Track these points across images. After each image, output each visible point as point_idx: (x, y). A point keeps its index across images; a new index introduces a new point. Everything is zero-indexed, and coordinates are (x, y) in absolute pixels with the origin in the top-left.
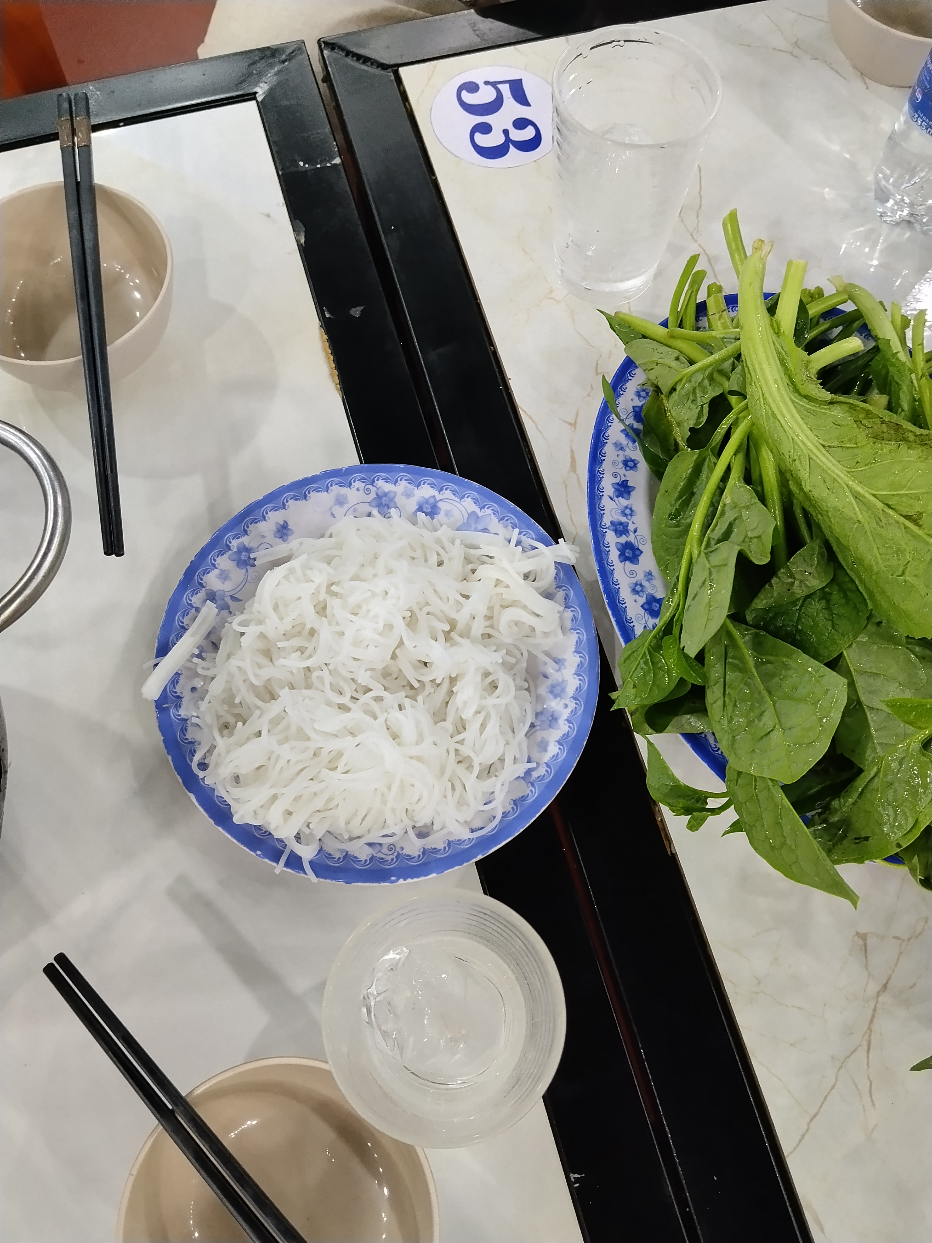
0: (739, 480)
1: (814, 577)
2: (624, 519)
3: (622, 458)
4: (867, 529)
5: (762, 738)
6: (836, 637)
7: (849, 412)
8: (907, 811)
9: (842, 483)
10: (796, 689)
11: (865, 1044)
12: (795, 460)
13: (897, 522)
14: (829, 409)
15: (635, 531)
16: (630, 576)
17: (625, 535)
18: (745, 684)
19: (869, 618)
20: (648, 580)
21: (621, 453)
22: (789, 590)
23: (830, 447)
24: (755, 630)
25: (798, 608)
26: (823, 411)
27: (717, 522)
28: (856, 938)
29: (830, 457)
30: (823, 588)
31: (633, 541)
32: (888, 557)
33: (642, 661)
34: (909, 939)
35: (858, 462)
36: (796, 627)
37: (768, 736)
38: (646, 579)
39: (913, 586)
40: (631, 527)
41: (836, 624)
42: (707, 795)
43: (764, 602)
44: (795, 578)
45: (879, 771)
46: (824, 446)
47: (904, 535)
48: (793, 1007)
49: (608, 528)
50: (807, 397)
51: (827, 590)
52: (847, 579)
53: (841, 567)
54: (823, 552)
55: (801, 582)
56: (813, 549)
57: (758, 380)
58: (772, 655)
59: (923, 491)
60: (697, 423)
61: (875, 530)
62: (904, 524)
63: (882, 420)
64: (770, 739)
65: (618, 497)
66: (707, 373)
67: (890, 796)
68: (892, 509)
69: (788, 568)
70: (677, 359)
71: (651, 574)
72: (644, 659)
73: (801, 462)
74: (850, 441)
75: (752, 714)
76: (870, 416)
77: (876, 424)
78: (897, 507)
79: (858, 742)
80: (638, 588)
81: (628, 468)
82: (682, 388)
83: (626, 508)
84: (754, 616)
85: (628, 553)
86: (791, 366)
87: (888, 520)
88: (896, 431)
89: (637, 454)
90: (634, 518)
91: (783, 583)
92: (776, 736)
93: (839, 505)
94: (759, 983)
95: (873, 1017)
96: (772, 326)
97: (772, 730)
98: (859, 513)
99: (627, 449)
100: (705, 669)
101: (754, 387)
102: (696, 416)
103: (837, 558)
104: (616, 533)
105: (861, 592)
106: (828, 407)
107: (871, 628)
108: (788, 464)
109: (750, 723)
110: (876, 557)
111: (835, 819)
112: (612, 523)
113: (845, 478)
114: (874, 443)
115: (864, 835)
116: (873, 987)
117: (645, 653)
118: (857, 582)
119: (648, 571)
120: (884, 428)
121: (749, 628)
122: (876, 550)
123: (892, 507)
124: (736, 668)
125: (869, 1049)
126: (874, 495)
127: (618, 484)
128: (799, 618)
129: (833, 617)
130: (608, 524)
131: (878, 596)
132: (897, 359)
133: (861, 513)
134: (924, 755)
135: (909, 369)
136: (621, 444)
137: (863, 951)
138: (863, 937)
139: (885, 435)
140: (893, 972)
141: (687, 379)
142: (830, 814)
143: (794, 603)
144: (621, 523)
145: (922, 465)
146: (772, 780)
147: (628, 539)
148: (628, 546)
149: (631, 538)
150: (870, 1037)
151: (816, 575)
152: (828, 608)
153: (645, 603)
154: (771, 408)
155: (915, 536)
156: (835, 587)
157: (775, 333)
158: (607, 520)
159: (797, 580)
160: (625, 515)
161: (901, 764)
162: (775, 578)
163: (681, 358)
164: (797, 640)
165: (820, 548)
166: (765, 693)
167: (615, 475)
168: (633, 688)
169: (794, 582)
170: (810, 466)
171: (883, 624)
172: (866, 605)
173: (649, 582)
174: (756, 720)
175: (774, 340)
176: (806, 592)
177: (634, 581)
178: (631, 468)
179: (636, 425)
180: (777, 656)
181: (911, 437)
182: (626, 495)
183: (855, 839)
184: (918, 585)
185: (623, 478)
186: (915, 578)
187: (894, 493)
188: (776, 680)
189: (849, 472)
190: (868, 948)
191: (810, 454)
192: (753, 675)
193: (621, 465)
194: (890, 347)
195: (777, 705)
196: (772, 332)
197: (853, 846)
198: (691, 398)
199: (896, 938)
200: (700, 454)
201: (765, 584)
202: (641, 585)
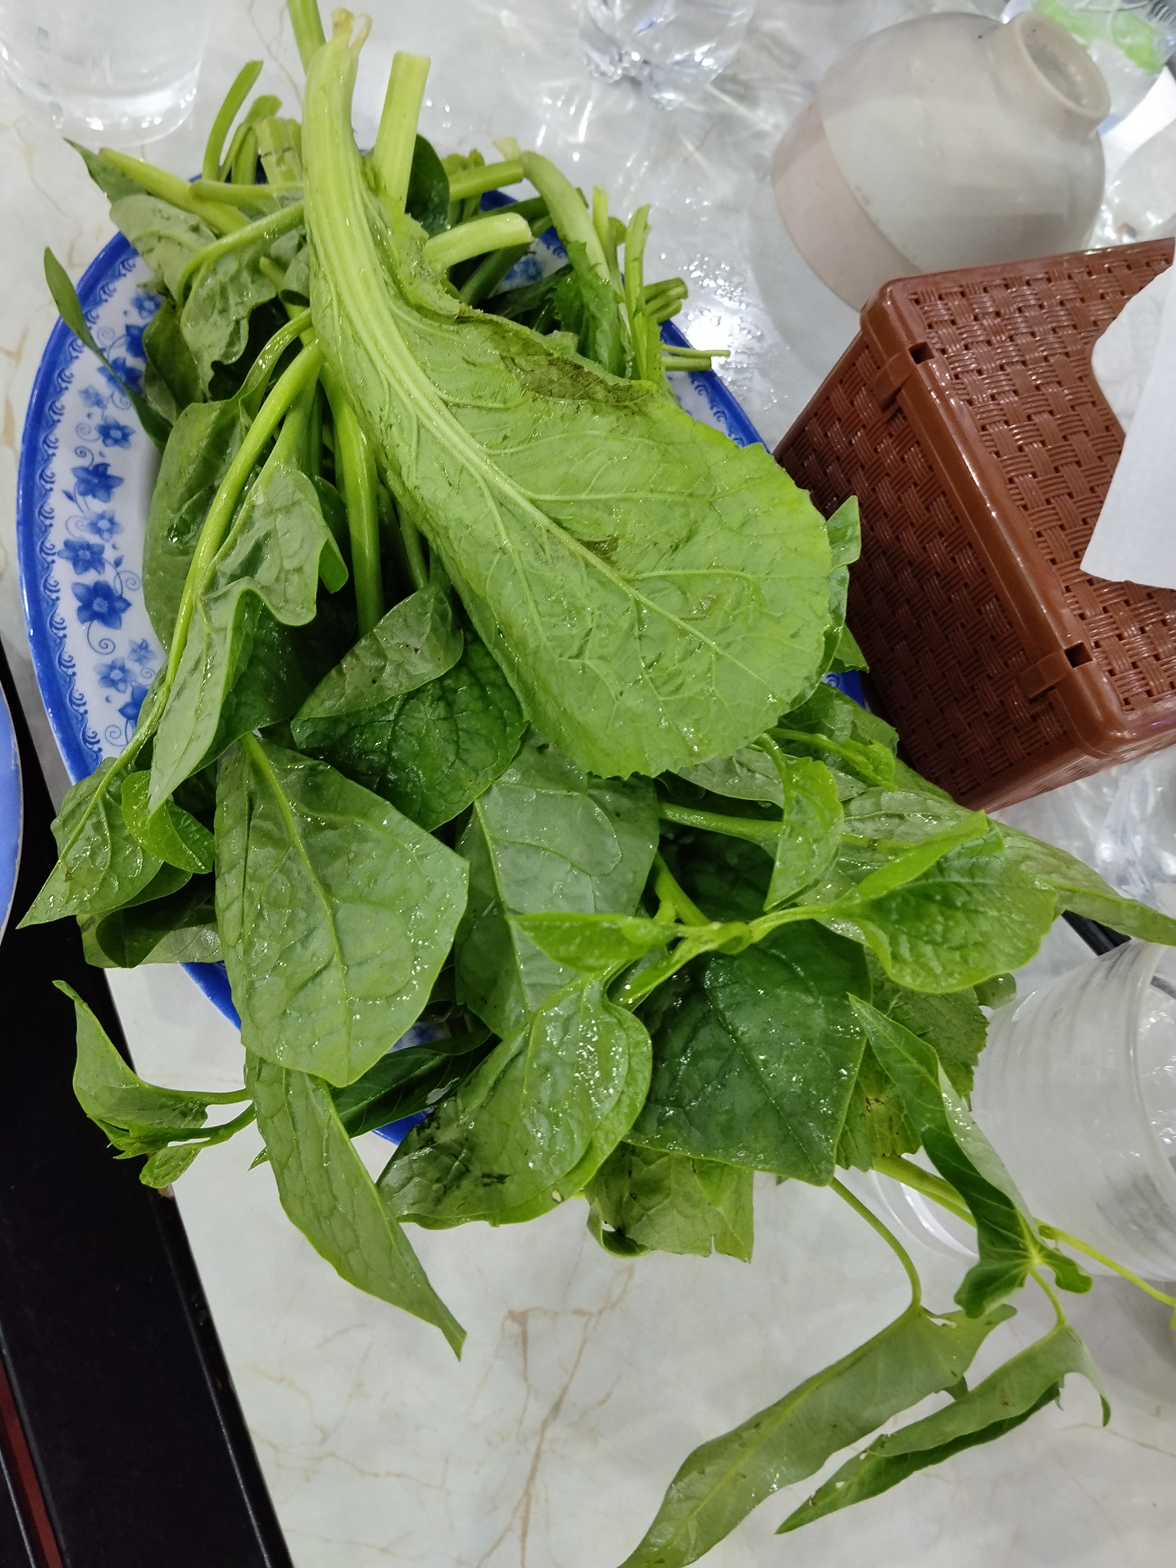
0: (288, 462)
1: (423, 658)
2: (94, 539)
3: (97, 420)
4: (518, 565)
5: (304, 985)
6: (462, 775)
7: (493, 340)
8: (574, 1125)
9: (478, 476)
10: (375, 881)
11: (518, 1524)
12: (391, 426)
13: (573, 554)
14: (458, 332)
15: (118, 563)
16: (99, 649)
17: (96, 569)
18: (281, 871)
19: (524, 739)
20: (139, 660)
21: (97, 411)
22: (374, 682)
23: (458, 405)
24: (310, 762)
25: (391, 717)
26: (447, 335)
27: (235, 540)
28: (509, 1322)
29: (457, 426)
30: (441, 679)
31: (111, 583)
32: (554, 620)
33: (89, 824)
34: (601, 1312)
35: (505, 438)
36: (388, 755)
37: (318, 980)
38: (135, 656)
39: (596, 678)
40: (109, 555)
41: (464, 750)
42: (207, 1099)
43: (328, 704)
44: (385, 658)
45: (526, 1041)
46: (446, 404)
47: (585, 578)
48: (389, 1474)
49: (59, 553)
50: (421, 310)
51: (448, 682)
52: (487, 663)
53: (477, 638)
54: (446, 610)
55: (399, 666)
56: (424, 603)
57: (332, 271)
58: (335, 811)
59: (619, 495)
60: (227, 355)
61: (532, 567)
62: (584, 559)
63: (550, 358)
64: (321, 985)
65: (84, 494)
66: (247, 257)
67: (545, 1095)
68: (565, 529)
69: (374, 638)
70: (195, 229)
71: (147, 647)
72: (94, 820)
73: (401, 430)
74: (494, 396)
75: (290, 932)
76: (531, 350)
77: (540, 366)
78: (575, 527)
79: (493, 983)
80: (116, 675)
81: (109, 442)
82: (202, 285)
83: (102, 517)
84: (309, 731)
85: (99, 605)
86: (394, 248)
87: (556, 551)
88: (575, 380)
89: (130, 417)
90: (117, 539)
91: (364, 667)
92: (332, 979)
93: (468, 518)
94: (324, 1440)
95: (534, 1470)
96: (364, 174)
97: (326, 967)
98: (503, 534)
99: (110, 405)
100: (215, 837)
101: (322, 282)
102: (226, 340)
103: (471, 622)
104: (75, 565)
105: (511, 690)
106: (456, 328)
107: (529, 756)
108: (378, 433)
109: (286, 953)
110: (533, 621)
111: (446, 1136)
112: (67, 544)
113: (485, 467)
114: (534, 400)
115: (497, 1170)
116: (537, 1411)
117: (95, 807)
118: (504, 667)
119: (139, 642)
120: (554, 373)
121: (298, 755)
122: (532, 605)
123: (564, 525)
124: (267, 838)
125: (524, 1534)
126: (533, 502)
127: (86, 470)
128: (394, 739)
129: (458, 737)
130: (59, 546)
131: (541, 697)
132: (596, 276)
133: (508, 534)
134: (606, 1009)
135: (616, 294)
136: (97, 394)
137: (520, 1344)
138: (520, 1318)
139: (555, 388)
140: (572, 1376)
141: (208, 267)
142: (438, 1128)
143: (384, 707)
144: (88, 547)
145: (616, 446)
146: (313, 1078)
147: (101, 578)
148: (101, 591)
149: (108, 576)
150: (527, 1511)
151: (427, 653)
152: (450, 717)
153: (127, 705)
154: (351, 322)
155: (604, 583)
156: (464, 677)
157: (370, 187)
158: (56, 538)
159: (392, 662)
160: (99, 531)
161: (566, 1031)
162: (349, 658)
163: (204, 228)
164: (390, 781)
165: (440, 601)
166: (318, 891)
167: (81, 452)
168: (66, 881)
169: (383, 667)
170: (418, 441)
171: (551, 749)
172: (520, 712)
173: (141, 663)
174: (299, 946)
175: (367, 200)
176: (407, 686)
177: (108, 660)
178: (116, 442)
179: (132, 362)
180: (343, 812)
181: (600, 393)
182: (101, 493)
183: (485, 1176)
184: (606, 676)
185: (98, 460)
186: (601, 663)
187: (567, 498)
188: (339, 865)
189: (490, 456)
190: (530, 1340)
191: (421, 416)
192: (298, 853)
193: (95, 434)
194: (585, 254)
195: (340, 915)
196: (363, 186)
197: (481, 1191)
198: (219, 306)
199: (579, 1312)
200: (223, 413)
201: (329, 670)
202: (123, 669)
